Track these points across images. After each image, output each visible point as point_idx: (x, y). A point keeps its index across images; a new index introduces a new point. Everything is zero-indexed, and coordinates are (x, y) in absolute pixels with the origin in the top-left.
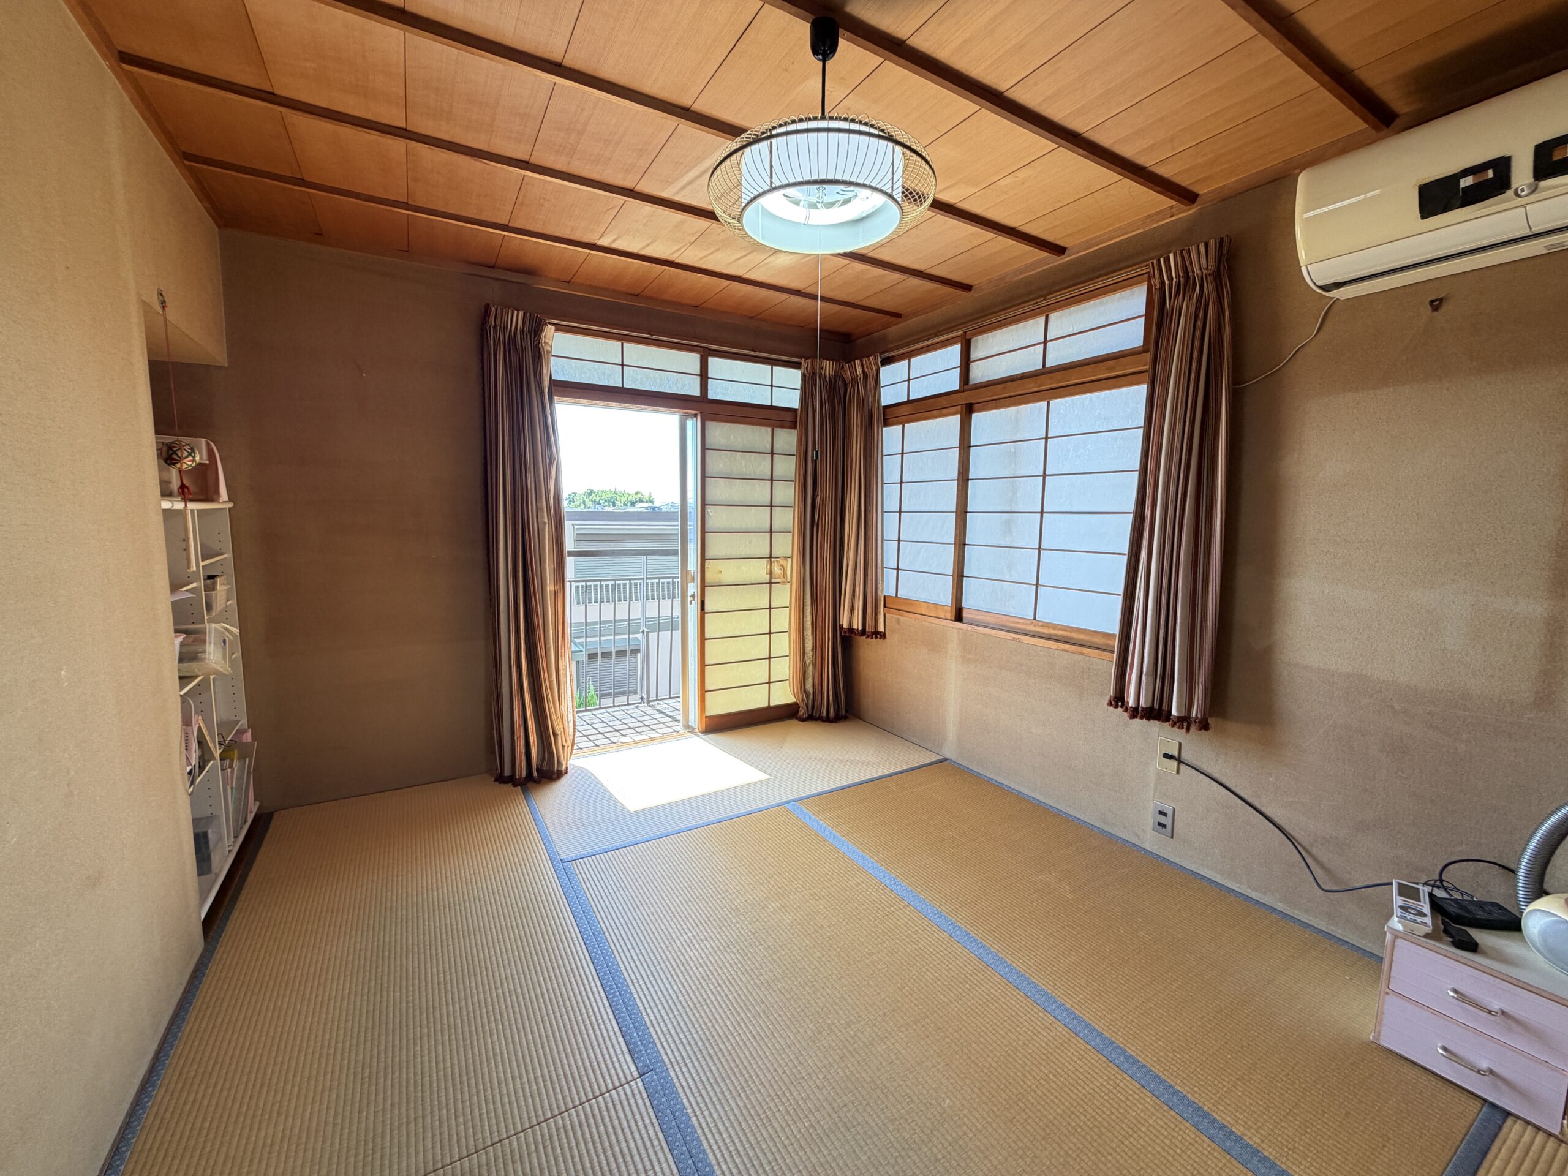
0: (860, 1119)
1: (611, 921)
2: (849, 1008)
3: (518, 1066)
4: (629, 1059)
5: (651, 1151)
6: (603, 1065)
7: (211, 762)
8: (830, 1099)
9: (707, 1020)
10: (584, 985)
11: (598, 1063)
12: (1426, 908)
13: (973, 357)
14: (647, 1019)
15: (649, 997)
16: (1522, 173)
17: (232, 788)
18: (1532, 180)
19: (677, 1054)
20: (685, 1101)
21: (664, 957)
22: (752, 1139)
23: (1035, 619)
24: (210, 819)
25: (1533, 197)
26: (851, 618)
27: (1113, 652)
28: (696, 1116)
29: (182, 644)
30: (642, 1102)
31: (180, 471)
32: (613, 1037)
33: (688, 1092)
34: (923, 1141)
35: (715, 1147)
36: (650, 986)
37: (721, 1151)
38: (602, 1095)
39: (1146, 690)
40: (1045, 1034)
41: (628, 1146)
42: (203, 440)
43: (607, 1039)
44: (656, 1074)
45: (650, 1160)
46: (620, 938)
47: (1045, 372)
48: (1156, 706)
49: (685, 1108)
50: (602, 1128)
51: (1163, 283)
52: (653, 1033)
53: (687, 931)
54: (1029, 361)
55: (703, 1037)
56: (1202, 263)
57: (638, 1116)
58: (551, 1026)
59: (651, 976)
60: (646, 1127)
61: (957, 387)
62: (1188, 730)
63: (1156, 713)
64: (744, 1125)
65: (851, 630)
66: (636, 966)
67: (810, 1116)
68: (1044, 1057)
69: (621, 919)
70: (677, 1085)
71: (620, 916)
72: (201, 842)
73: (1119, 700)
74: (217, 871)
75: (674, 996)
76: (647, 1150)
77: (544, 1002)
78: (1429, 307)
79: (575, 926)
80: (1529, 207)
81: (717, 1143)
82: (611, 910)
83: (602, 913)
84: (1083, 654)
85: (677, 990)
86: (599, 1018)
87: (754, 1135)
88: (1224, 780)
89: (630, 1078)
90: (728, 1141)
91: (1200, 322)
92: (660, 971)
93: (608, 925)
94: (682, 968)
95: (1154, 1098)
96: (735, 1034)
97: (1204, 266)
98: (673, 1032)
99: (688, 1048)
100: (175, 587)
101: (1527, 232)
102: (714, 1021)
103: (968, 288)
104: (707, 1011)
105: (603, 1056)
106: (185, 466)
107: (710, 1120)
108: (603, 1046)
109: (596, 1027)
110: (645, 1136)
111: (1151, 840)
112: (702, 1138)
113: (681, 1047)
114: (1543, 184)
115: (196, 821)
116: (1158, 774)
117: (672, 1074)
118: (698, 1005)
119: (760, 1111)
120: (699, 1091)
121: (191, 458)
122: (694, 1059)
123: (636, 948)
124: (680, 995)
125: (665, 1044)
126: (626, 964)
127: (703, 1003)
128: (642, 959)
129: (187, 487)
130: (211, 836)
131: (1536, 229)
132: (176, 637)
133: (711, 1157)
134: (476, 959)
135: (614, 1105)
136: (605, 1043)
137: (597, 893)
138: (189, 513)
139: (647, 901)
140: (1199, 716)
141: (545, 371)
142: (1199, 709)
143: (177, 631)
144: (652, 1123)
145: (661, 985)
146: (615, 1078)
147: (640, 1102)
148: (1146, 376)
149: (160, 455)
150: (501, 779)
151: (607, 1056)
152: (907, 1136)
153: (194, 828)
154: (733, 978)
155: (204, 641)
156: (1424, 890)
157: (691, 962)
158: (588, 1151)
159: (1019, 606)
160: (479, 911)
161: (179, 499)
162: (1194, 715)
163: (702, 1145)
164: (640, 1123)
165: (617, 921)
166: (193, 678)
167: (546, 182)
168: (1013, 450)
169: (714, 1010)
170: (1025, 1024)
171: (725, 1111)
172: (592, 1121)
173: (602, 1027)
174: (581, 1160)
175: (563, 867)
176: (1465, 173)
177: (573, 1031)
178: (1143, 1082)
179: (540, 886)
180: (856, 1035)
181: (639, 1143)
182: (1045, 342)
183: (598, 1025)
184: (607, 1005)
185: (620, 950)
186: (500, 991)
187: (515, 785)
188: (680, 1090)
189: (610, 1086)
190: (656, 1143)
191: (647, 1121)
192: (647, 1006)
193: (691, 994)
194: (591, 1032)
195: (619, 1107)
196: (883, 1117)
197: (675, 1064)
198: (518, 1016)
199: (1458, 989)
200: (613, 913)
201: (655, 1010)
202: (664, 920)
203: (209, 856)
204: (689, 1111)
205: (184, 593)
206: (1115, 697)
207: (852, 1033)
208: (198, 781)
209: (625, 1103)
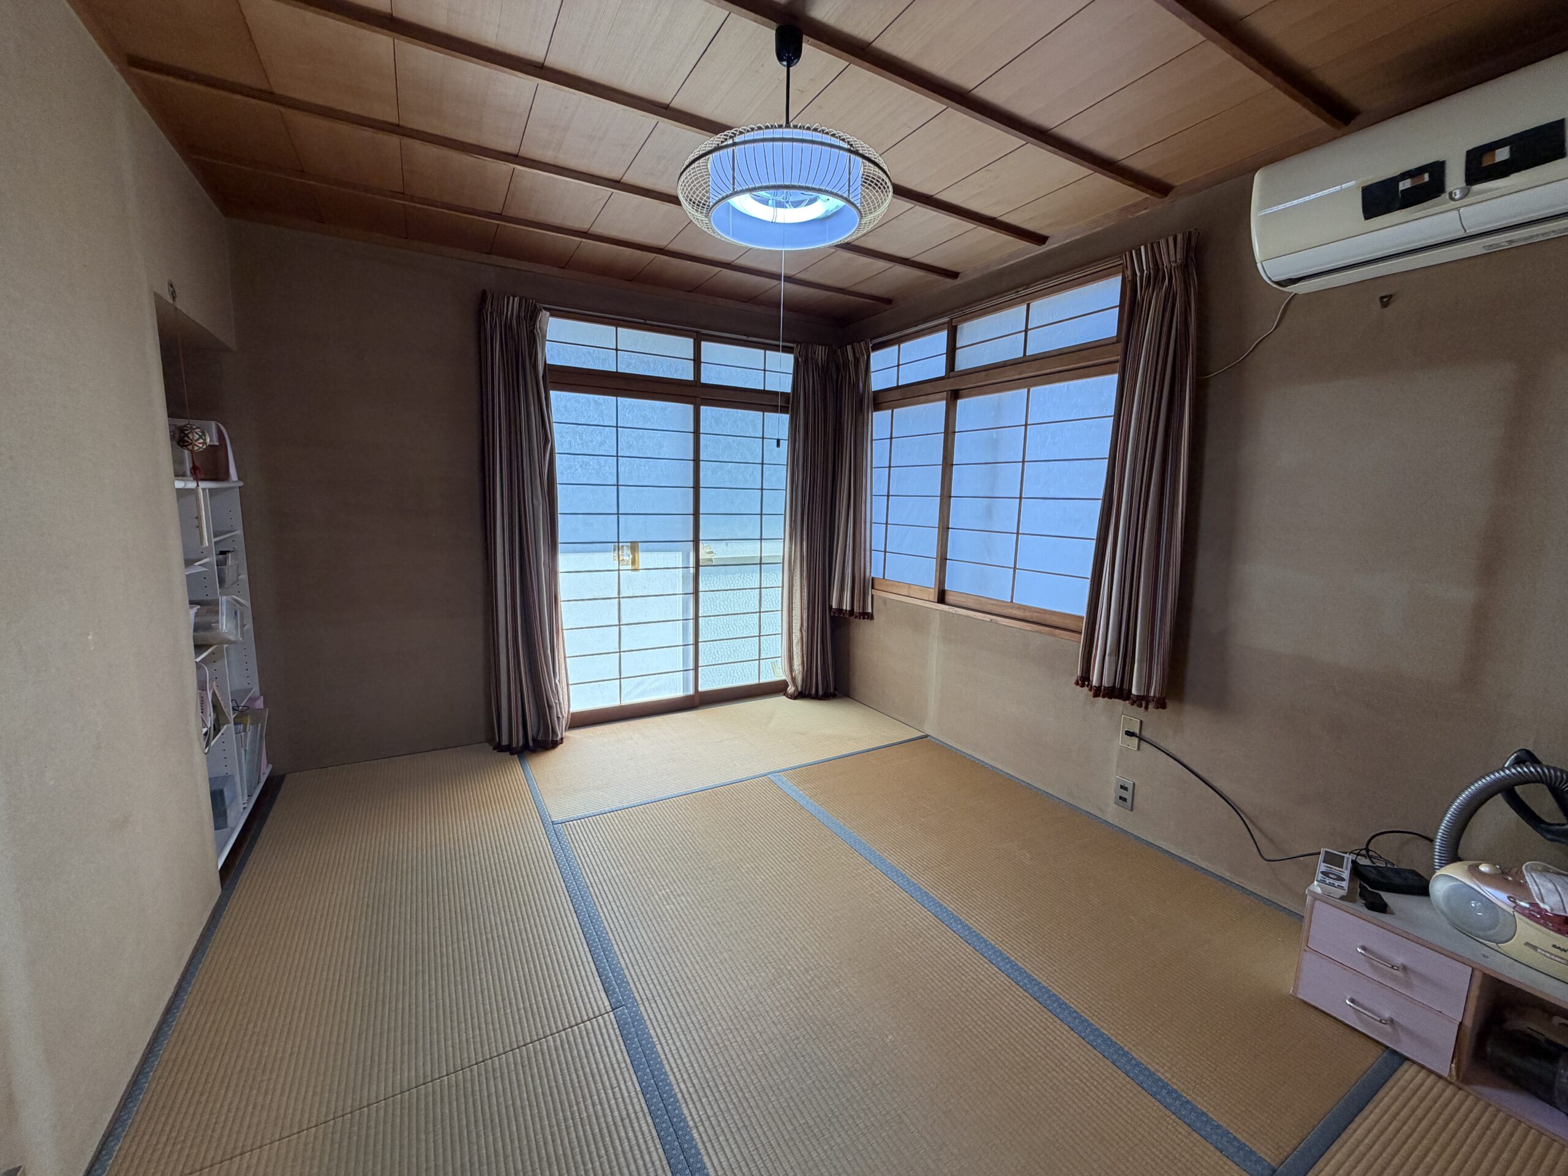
0: (809, 1050)
1: (596, 878)
2: (809, 956)
3: (503, 1000)
4: (604, 995)
5: (618, 1072)
6: (580, 1000)
7: (225, 727)
8: (784, 1032)
9: (677, 964)
10: (567, 932)
11: (575, 999)
12: (1346, 874)
13: (958, 345)
14: (622, 962)
15: (626, 943)
16: (1455, 178)
17: (245, 751)
18: (1464, 185)
19: (647, 992)
20: (652, 1031)
21: (643, 910)
22: (709, 1063)
23: (1012, 602)
24: (227, 778)
25: (1467, 201)
26: (842, 599)
27: (1081, 633)
28: (661, 1044)
29: (197, 615)
30: (614, 1032)
31: (192, 451)
32: (590, 976)
33: (655, 1024)
34: (864, 1070)
35: (676, 1070)
36: (627, 934)
37: (681, 1074)
38: (577, 1025)
39: (1109, 670)
40: (988, 982)
41: (597, 1067)
42: (213, 424)
43: (585, 978)
44: (627, 1008)
45: (617, 1079)
46: (602, 892)
47: (1026, 360)
48: (1118, 685)
49: (651, 1037)
50: (575, 1052)
51: (1134, 274)
52: (628, 974)
53: (665, 887)
54: (1010, 350)
55: (673, 978)
56: (1171, 256)
57: (608, 1043)
58: (535, 966)
59: (629, 925)
60: (615, 1053)
61: (943, 374)
62: (1146, 708)
63: (1117, 692)
64: (704, 1052)
65: (840, 610)
66: (616, 917)
67: (764, 1047)
68: (983, 1002)
69: (605, 876)
70: (646, 1018)
71: (603, 872)
72: (218, 798)
73: (1084, 680)
74: (233, 826)
75: (649, 943)
76: (614, 1071)
77: (530, 946)
78: (1379, 302)
79: (562, 880)
80: (1462, 210)
81: (677, 1065)
82: (596, 868)
83: (588, 870)
84: (1054, 635)
85: (652, 938)
86: (579, 960)
87: (712, 1061)
88: (1179, 756)
89: (603, 1011)
90: (688, 1065)
91: (1167, 314)
92: (638, 921)
93: (592, 880)
94: (659, 919)
95: (1080, 1039)
96: (703, 976)
97: (1173, 259)
98: (645, 973)
99: (658, 987)
100: (189, 563)
101: (1461, 234)
102: (684, 965)
103: (954, 275)
104: (679, 956)
105: (580, 992)
106: (196, 448)
107: (673, 1048)
108: (581, 984)
109: (576, 968)
110: (614, 1059)
111: (1112, 813)
112: (665, 1062)
113: (652, 986)
114: (1476, 188)
115: (212, 781)
116: (1121, 751)
117: (642, 1009)
118: (670, 951)
119: (719, 1041)
120: (666, 1024)
121: (201, 441)
122: (663, 996)
123: (617, 901)
124: (654, 942)
125: (637, 983)
126: (607, 914)
127: (675, 950)
128: (622, 911)
129: (198, 468)
130: (227, 794)
131: (1471, 231)
132: (191, 608)
133: (671, 1077)
134: (469, 908)
135: (588, 1034)
136: (583, 982)
137: (584, 852)
138: (201, 491)
139: (630, 860)
140: (1157, 695)
141: (540, 356)
142: (1158, 688)
143: (192, 603)
144: (621, 1050)
145: (638, 933)
146: (590, 1011)
147: (611, 1031)
148: (1118, 366)
149: (172, 437)
150: (499, 748)
151: (584, 993)
152: (850, 1065)
153: (211, 786)
154: (705, 929)
155: (217, 613)
156: (1349, 858)
157: (667, 914)
158: (561, 1070)
159: (998, 590)
160: (474, 866)
161: (192, 478)
162: (1152, 694)
163: (664, 1068)
164: (610, 1049)
165: (600, 877)
166: (208, 646)
167: (535, 174)
168: (995, 436)
169: (684, 956)
170: (971, 973)
171: (688, 1041)
172: (566, 1046)
173: (581, 968)
174: (555, 1078)
175: (552, 828)
176: (1404, 176)
177: (554, 971)
178: (1071, 1025)
179: (531, 845)
180: (813, 979)
181: (608, 1065)
182: (1026, 331)
183: (578, 966)
184: (587, 949)
185: (602, 903)
186: (490, 936)
187: (512, 754)
188: (648, 1022)
189: (586, 1018)
190: (623, 1065)
191: (616, 1047)
192: (623, 951)
193: (665, 941)
194: (571, 972)
195: (592, 1035)
196: (829, 1049)
197: (645, 1000)
198: (505, 957)
199: (1368, 945)
200: (597, 870)
201: (631, 955)
202: (645, 877)
203: (225, 813)
204: (655, 1039)
205: (197, 568)
206: (1082, 677)
207: (809, 978)
208: (213, 743)
209: (598, 1032)
